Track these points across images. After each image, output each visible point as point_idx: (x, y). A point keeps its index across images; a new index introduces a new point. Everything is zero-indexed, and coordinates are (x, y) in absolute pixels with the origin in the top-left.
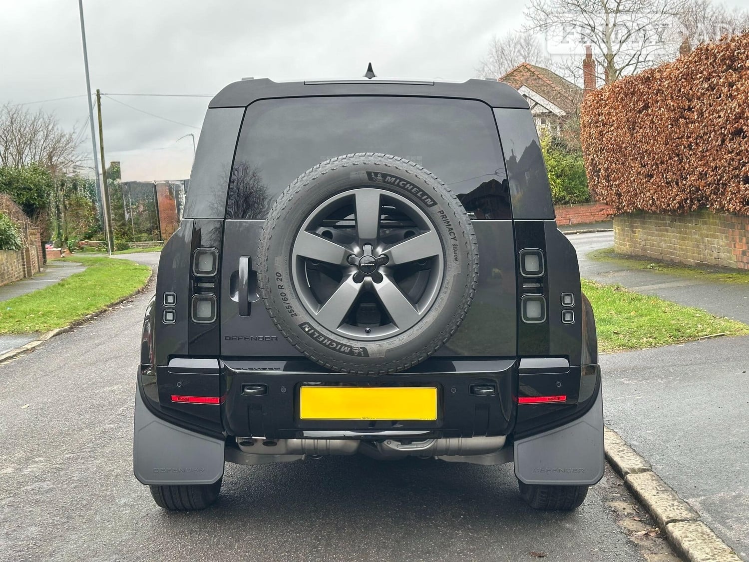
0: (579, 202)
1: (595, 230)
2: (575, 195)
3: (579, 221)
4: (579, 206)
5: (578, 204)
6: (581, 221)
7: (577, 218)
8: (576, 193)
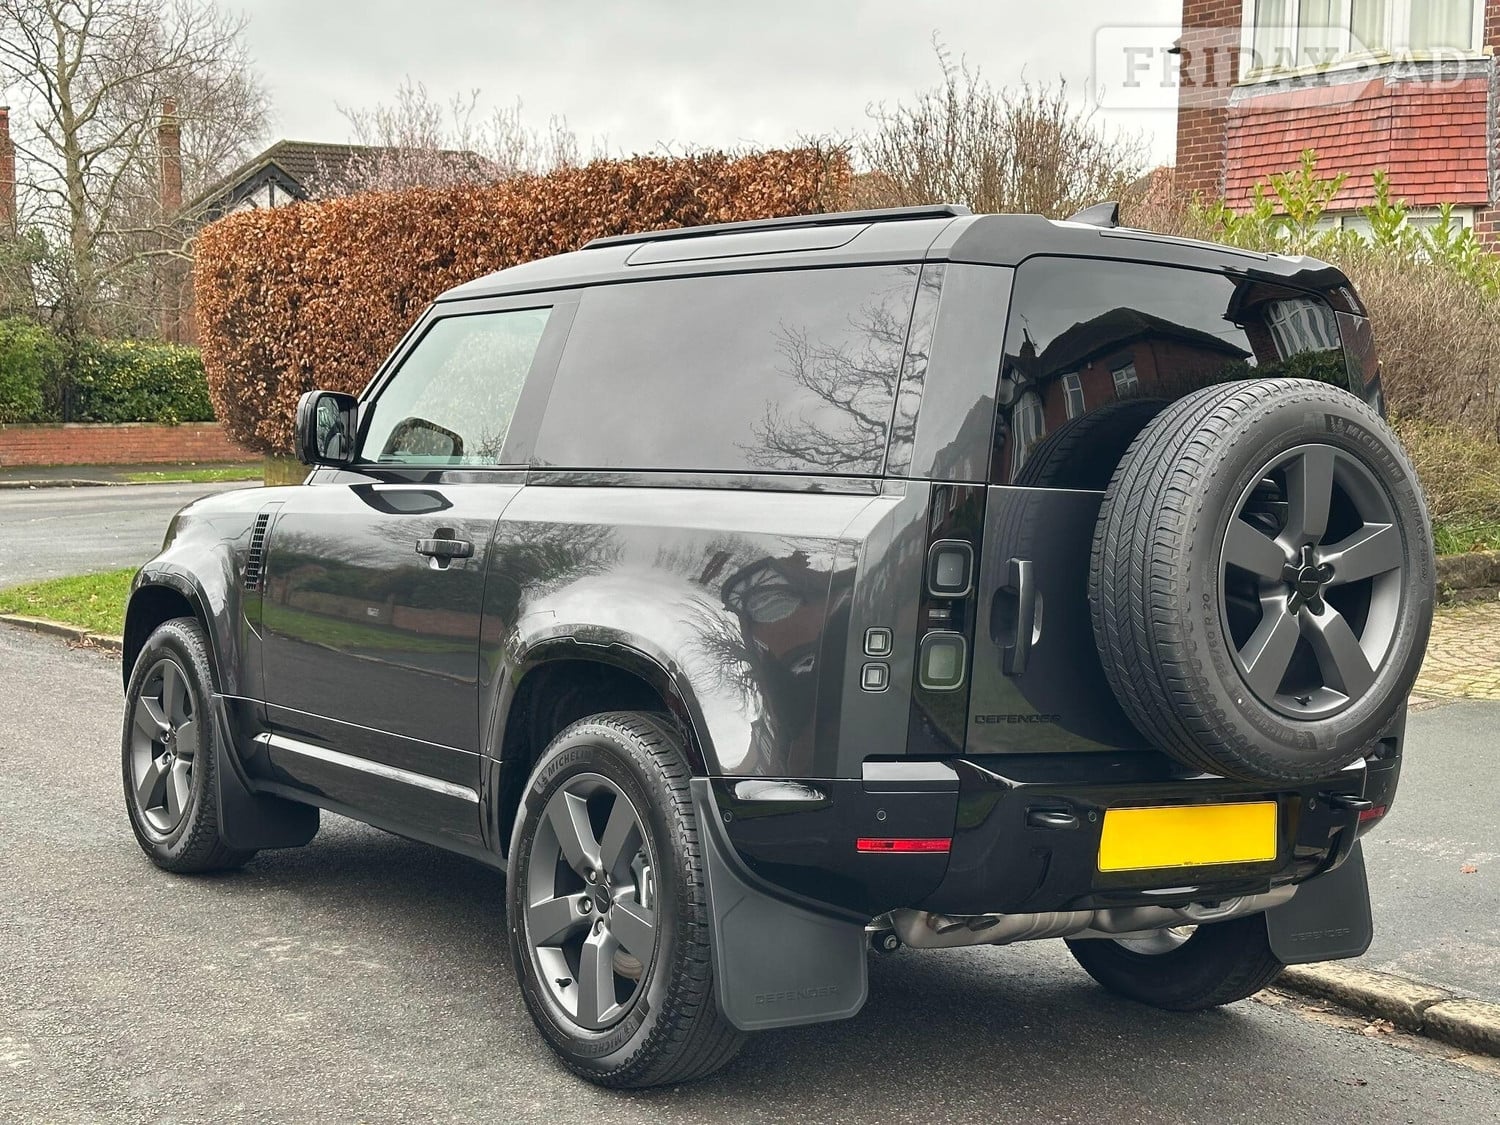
0: (22, 420)
1: (70, 481)
2: (12, 405)
3: (18, 459)
4: (17, 428)
5: (15, 425)
6: (21, 461)
7: (13, 455)
8: (15, 401)
